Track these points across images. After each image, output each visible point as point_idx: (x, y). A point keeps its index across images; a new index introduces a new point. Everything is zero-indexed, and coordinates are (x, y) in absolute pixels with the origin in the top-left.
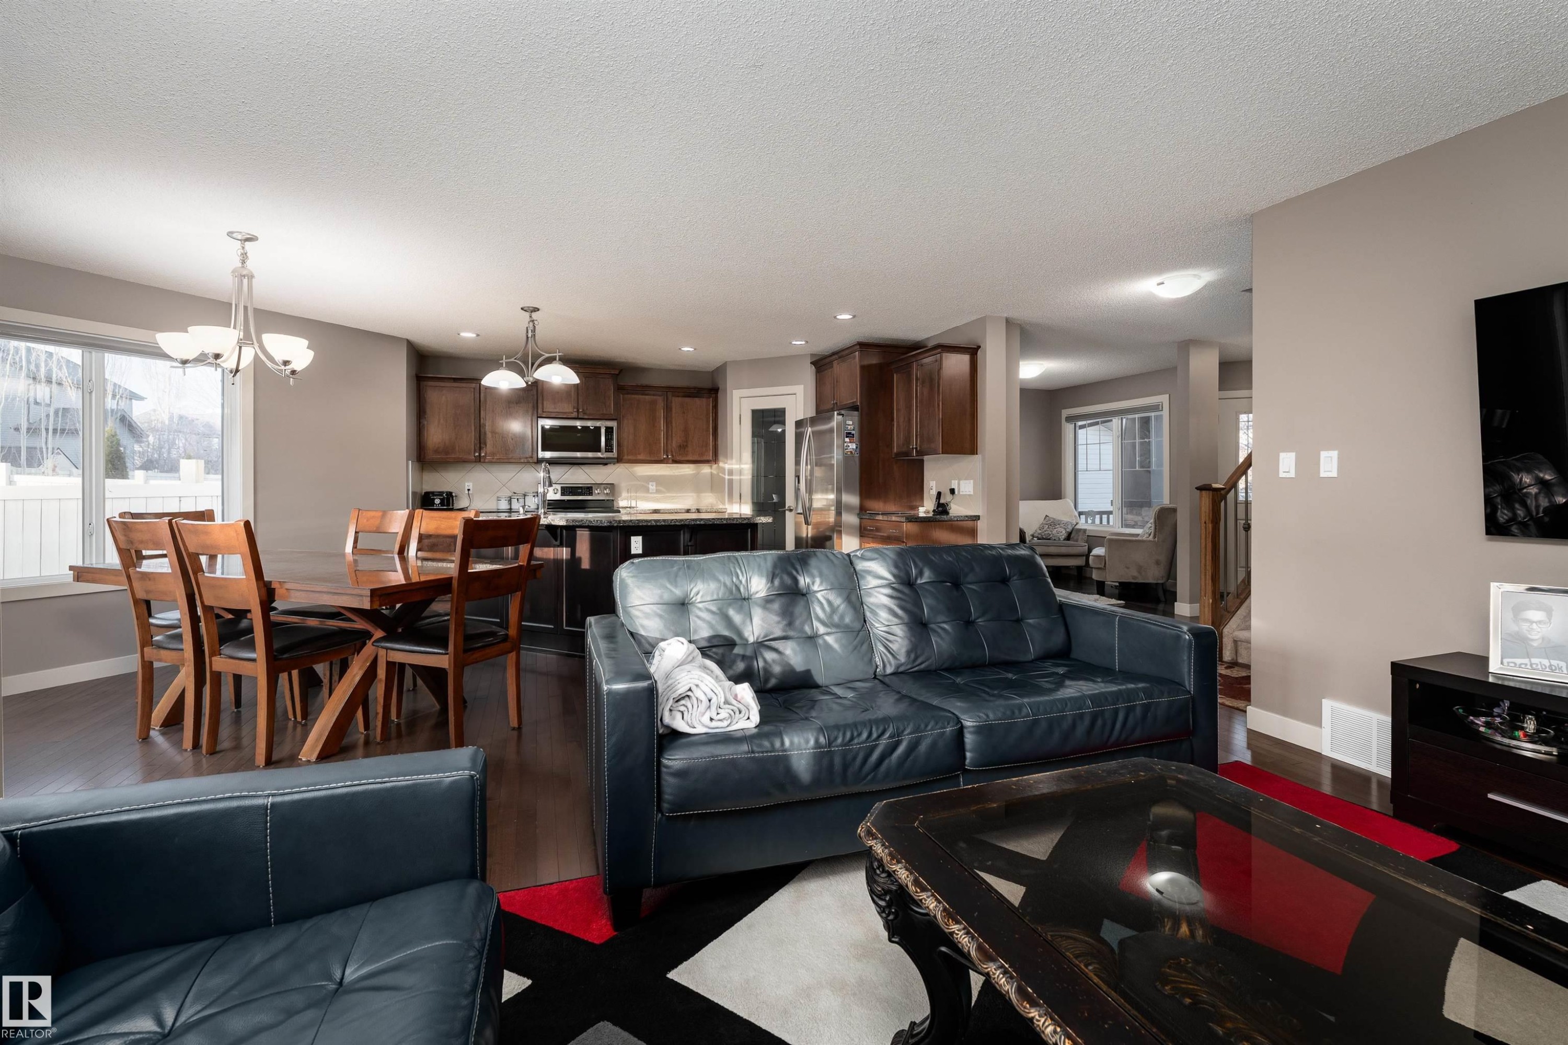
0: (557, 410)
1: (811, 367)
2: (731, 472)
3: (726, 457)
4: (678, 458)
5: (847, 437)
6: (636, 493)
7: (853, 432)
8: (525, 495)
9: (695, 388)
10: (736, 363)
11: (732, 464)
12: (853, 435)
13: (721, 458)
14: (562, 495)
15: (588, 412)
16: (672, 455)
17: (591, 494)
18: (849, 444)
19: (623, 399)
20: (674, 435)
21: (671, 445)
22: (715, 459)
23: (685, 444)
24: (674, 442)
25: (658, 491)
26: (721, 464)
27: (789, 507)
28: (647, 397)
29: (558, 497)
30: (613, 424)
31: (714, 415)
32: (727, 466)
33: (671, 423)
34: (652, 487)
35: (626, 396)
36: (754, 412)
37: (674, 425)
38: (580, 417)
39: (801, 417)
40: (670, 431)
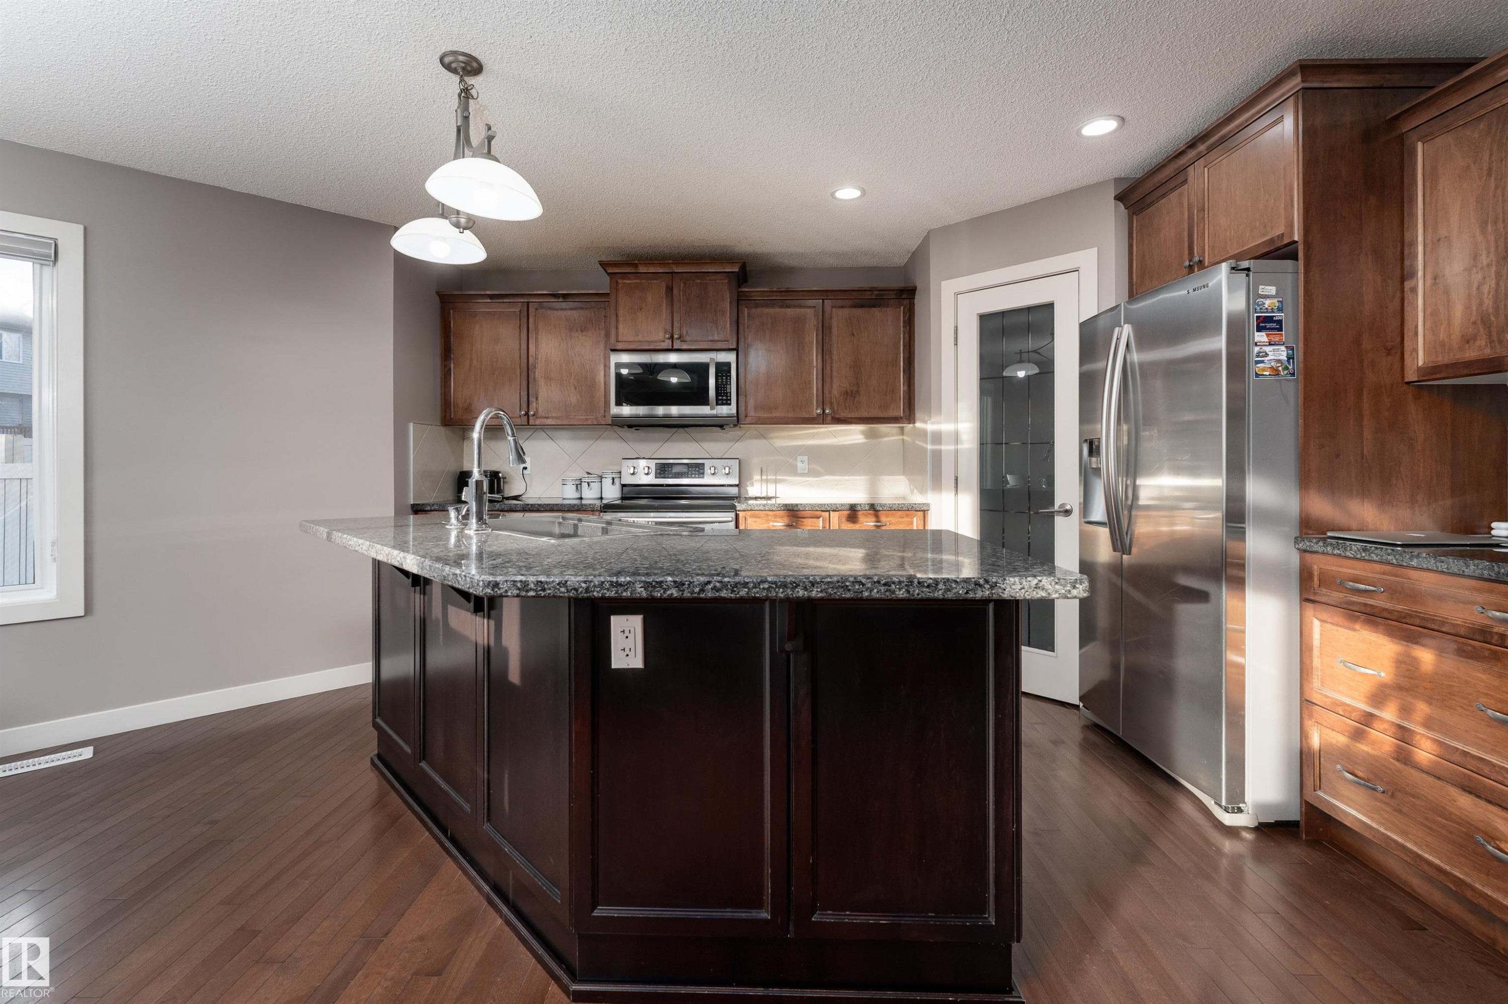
0: (640, 338)
1: (1116, 206)
2: (937, 438)
3: (929, 413)
4: (843, 415)
5: (1259, 329)
6: (775, 474)
7: (1278, 315)
8: (601, 477)
9: (872, 290)
10: (948, 231)
11: (940, 423)
12: (1280, 322)
13: (918, 415)
14: (656, 478)
15: (688, 338)
16: (832, 408)
17: (701, 474)
18: (1268, 349)
19: (749, 316)
20: (835, 374)
21: (830, 392)
22: (910, 416)
23: (855, 389)
24: (835, 386)
25: (811, 473)
26: (918, 425)
27: (1062, 505)
28: (789, 311)
29: (651, 479)
30: (730, 357)
31: (907, 336)
32: (930, 427)
33: (831, 353)
34: (802, 464)
35: (753, 310)
36: (984, 318)
37: (835, 357)
38: (675, 347)
39: (1089, 311)
40: (828, 368)
